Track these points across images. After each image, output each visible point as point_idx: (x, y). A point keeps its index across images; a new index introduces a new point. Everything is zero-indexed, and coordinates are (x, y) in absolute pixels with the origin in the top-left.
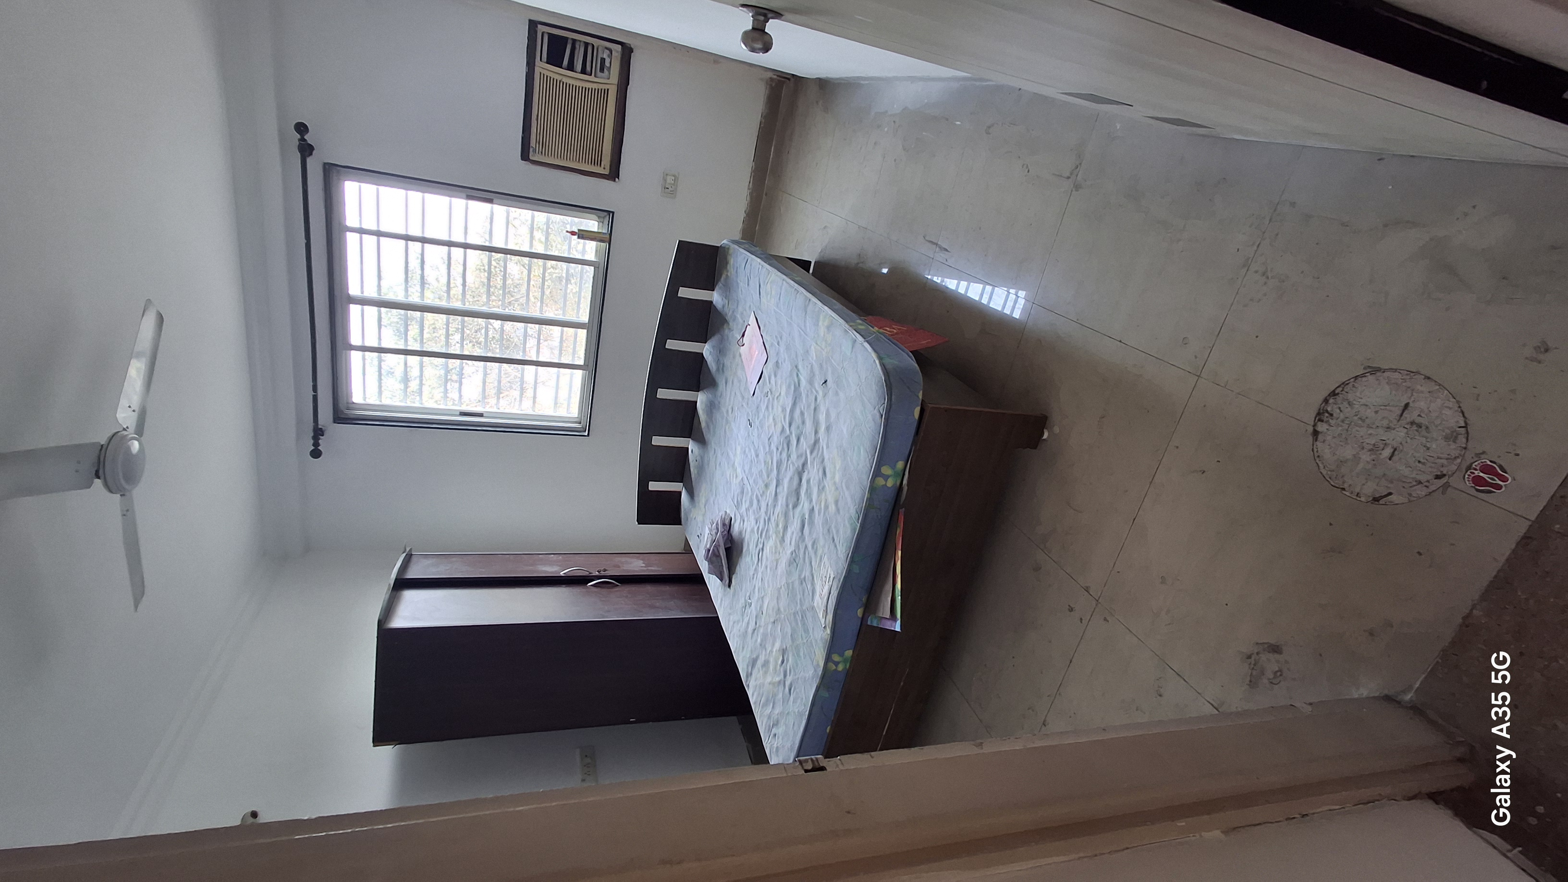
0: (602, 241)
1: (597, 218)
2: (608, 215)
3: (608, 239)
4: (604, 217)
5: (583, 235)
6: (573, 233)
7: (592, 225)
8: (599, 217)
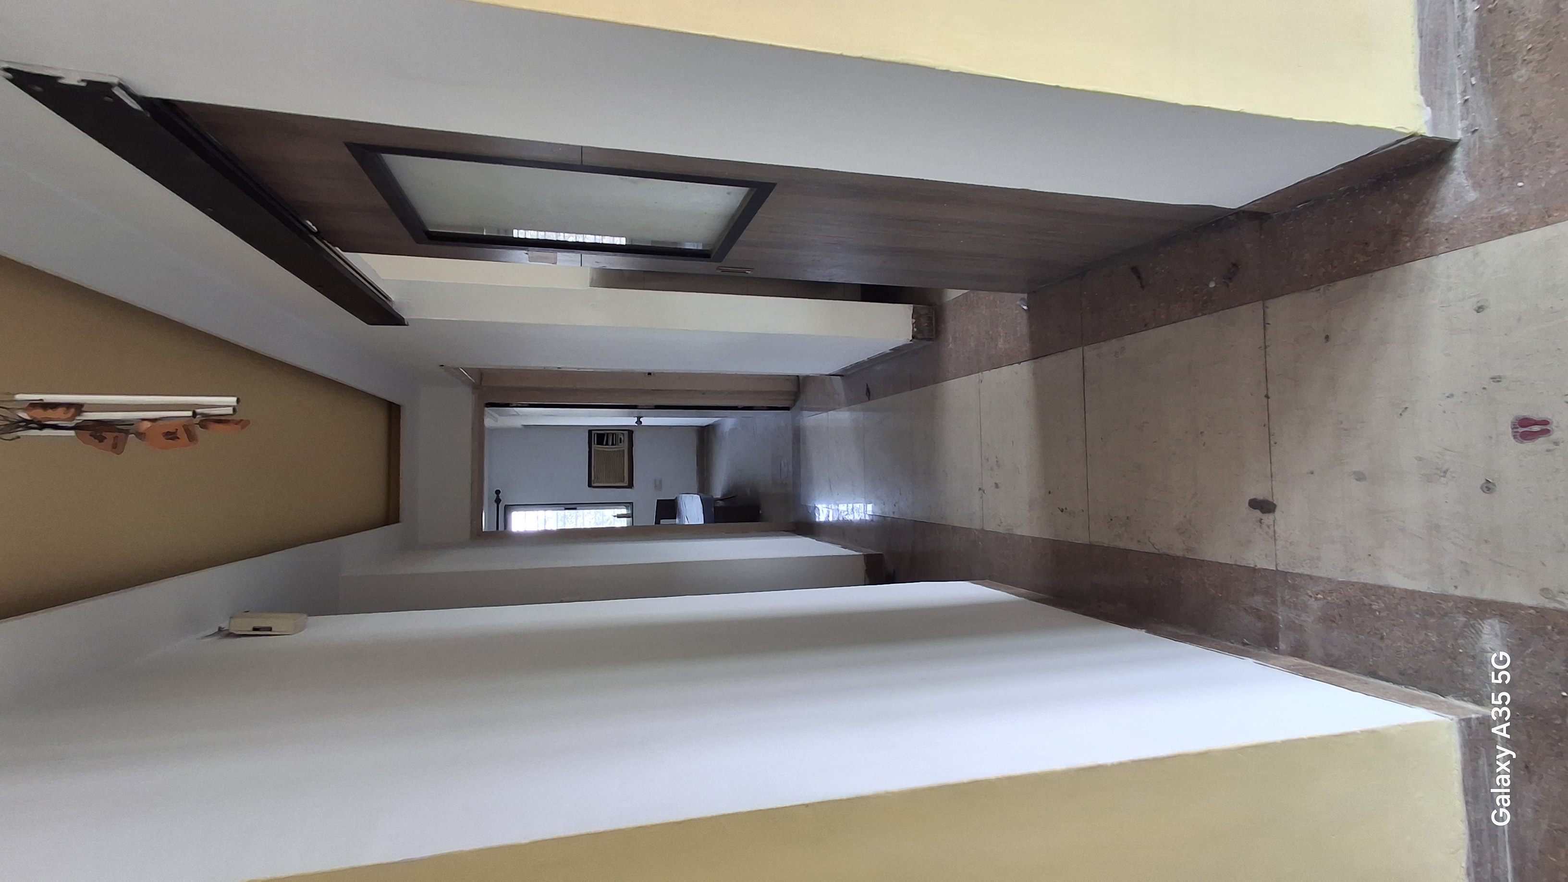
0: (629, 517)
1: (624, 507)
2: (629, 505)
3: (631, 516)
4: (629, 506)
5: (619, 516)
6: (615, 516)
7: (624, 511)
8: (626, 506)
